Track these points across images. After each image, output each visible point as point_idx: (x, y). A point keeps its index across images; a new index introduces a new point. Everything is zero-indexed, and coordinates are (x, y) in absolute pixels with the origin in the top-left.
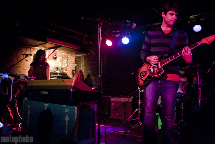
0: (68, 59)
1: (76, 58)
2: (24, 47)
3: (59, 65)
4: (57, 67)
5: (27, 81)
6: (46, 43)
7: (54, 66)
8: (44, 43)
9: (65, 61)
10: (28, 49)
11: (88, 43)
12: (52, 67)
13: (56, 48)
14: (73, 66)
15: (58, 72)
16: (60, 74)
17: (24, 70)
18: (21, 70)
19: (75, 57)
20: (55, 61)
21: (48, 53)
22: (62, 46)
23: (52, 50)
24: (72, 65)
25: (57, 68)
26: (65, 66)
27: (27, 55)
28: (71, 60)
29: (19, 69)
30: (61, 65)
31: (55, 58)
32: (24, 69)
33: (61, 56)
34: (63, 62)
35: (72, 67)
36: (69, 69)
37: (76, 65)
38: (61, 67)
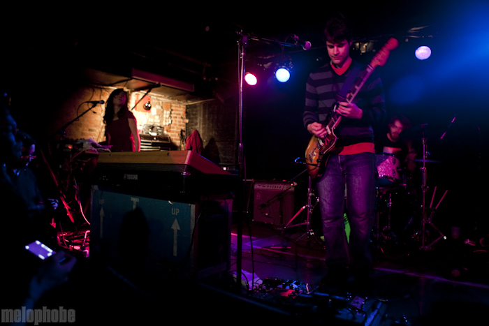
0: (172, 110)
1: (188, 107)
2: (88, 87)
3: (156, 121)
4: (152, 124)
5: (98, 153)
6: (131, 79)
7: (146, 123)
8: (126, 78)
9: (167, 113)
10: (96, 90)
11: (210, 80)
12: (143, 125)
13: (149, 88)
14: (182, 123)
15: (154, 134)
16: (158, 138)
17: (90, 130)
18: (85, 132)
19: (185, 107)
20: (147, 113)
21: (134, 98)
22: (162, 84)
23: (142, 93)
24: (180, 122)
25: (152, 128)
26: (167, 124)
27: (95, 104)
28: (177, 112)
29: (81, 129)
30: (159, 121)
31: (148, 109)
32: (90, 128)
33: (159, 103)
34: (163, 116)
35: (180, 125)
36: (173, 128)
37: (187, 121)
38: (159, 125)
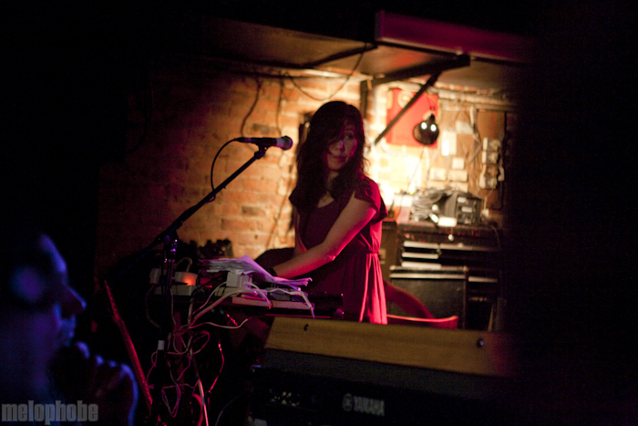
2: (243, 75)
3: (453, 175)
4: (440, 187)
6: (375, 47)
7: (420, 185)
8: (360, 44)
9: (491, 146)
10: (266, 83)
13: (432, 71)
15: (448, 222)
16: (460, 235)
17: (246, 211)
18: (230, 217)
20: (426, 152)
21: (383, 102)
22: (474, 55)
23: (407, 90)
25: (442, 200)
26: (493, 184)
30: (464, 176)
31: (429, 138)
32: (248, 204)
33: (467, 114)
34: (478, 157)
38: (464, 188)
